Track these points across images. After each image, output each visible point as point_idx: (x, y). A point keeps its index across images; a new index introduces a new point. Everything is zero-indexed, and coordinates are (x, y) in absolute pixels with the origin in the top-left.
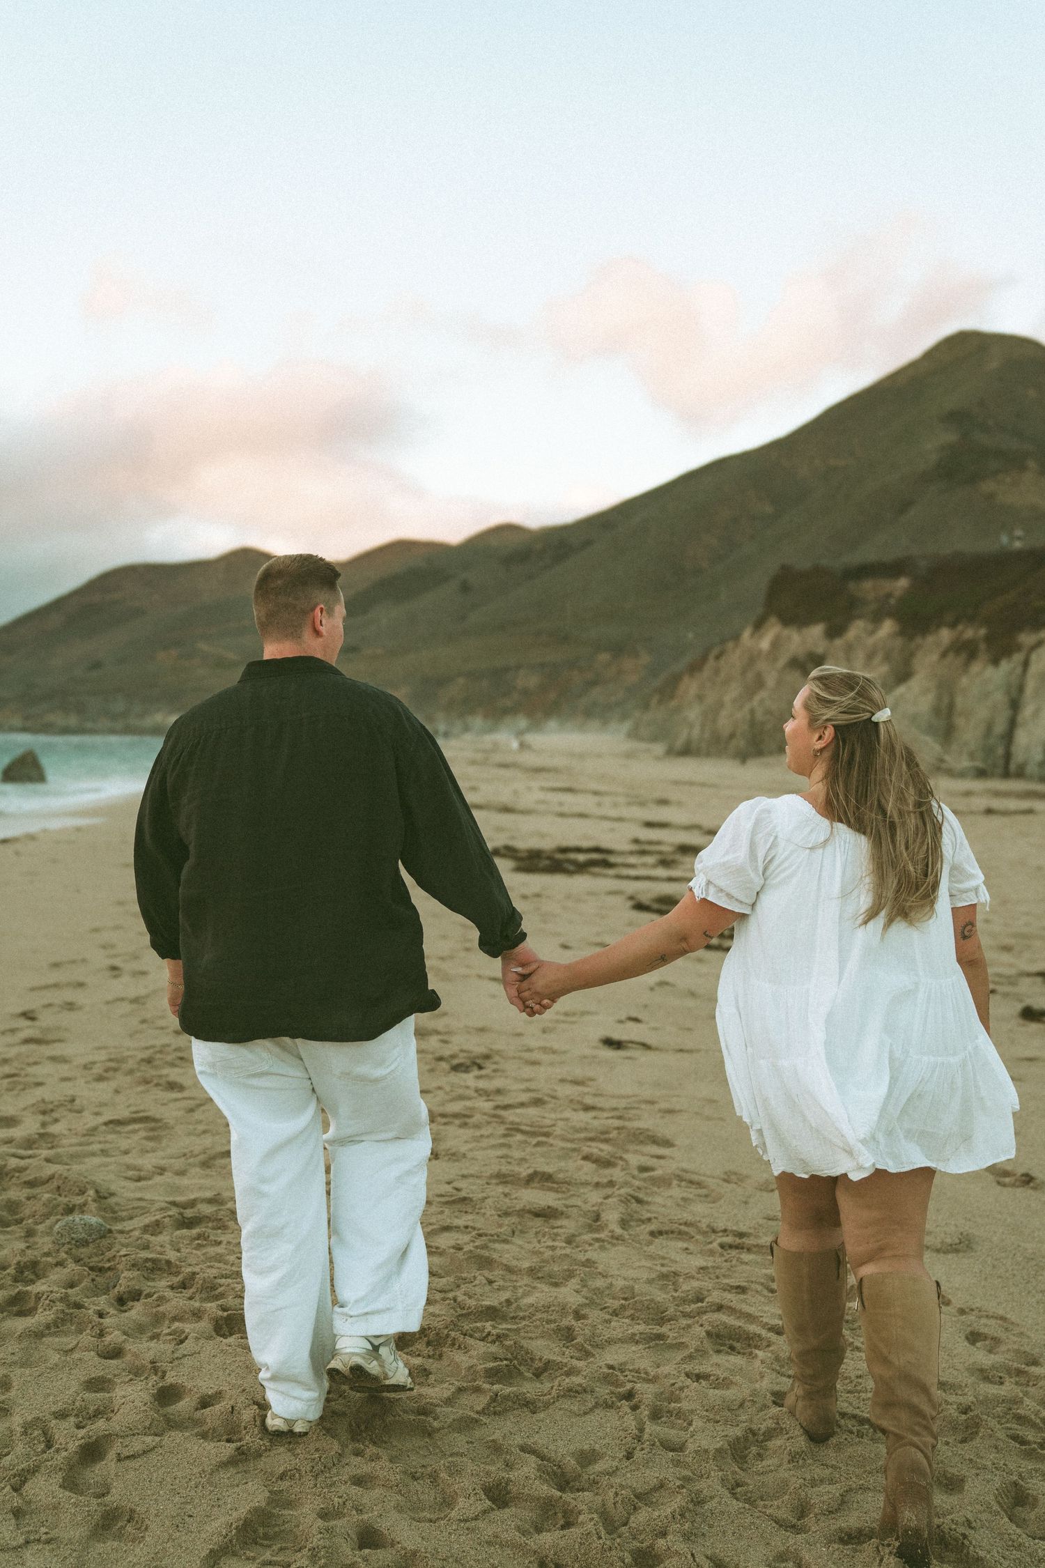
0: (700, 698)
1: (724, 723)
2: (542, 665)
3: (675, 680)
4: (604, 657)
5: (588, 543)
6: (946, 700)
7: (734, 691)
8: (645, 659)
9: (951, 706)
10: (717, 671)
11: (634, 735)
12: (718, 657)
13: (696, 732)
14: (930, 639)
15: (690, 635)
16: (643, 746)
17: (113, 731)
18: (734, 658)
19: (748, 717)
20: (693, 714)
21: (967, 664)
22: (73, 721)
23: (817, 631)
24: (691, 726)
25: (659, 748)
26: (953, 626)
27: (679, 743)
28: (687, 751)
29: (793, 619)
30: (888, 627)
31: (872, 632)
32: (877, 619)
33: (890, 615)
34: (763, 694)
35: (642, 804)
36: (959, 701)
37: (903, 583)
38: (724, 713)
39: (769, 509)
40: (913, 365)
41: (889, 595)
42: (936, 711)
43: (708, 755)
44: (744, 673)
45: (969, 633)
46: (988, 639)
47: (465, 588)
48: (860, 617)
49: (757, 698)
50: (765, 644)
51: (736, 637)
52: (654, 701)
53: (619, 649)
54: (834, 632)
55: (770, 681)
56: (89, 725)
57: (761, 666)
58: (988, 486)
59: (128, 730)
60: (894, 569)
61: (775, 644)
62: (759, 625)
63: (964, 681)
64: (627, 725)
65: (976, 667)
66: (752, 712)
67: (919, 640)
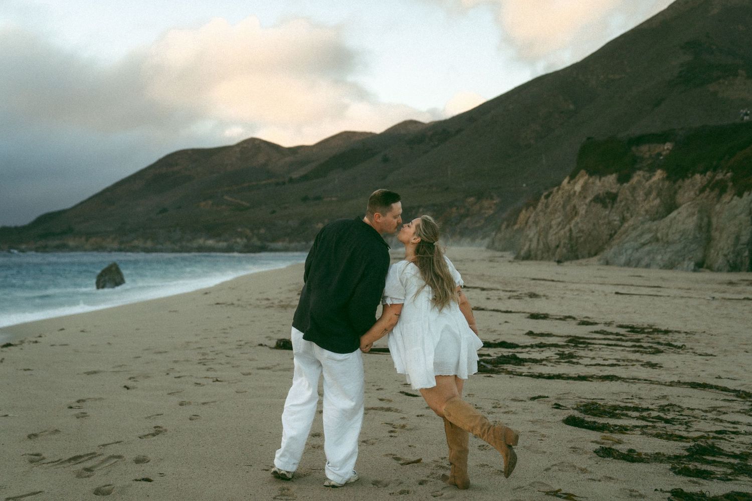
0: (536, 223)
1: (552, 238)
2: (434, 205)
3: (518, 212)
4: (471, 200)
5: (458, 131)
6: (706, 220)
7: (558, 218)
8: (496, 201)
9: (709, 224)
10: (547, 206)
11: (491, 247)
12: (547, 197)
13: (534, 245)
14: (688, 182)
15: (524, 185)
16: (499, 254)
17: (173, 251)
18: (558, 197)
19: (568, 234)
20: (532, 233)
21: (720, 196)
22: (149, 244)
23: (611, 178)
24: (531, 240)
25: (509, 255)
26: (703, 173)
27: (522, 253)
28: (528, 257)
29: (595, 171)
30: (659, 174)
31: (650, 177)
32: (652, 170)
33: (660, 167)
34: (577, 219)
35: (519, 298)
36: (714, 220)
37: (668, 146)
38: (552, 232)
39: (572, 107)
40: (662, 13)
41: (660, 154)
42: (699, 227)
43: (542, 259)
44: (564, 207)
45: (720, 176)
46: (733, 180)
47: (386, 160)
48: (640, 169)
49: (573, 222)
50: (578, 188)
51: (559, 184)
52: (504, 226)
53: (480, 196)
54: (623, 179)
55: (582, 210)
56: (159, 246)
57: (575, 201)
58: (712, 87)
59: (182, 250)
60: (662, 138)
61: (585, 188)
62: (573, 176)
63: (718, 207)
64: (487, 241)
65: (726, 198)
66: (570, 230)
67: (680, 182)
